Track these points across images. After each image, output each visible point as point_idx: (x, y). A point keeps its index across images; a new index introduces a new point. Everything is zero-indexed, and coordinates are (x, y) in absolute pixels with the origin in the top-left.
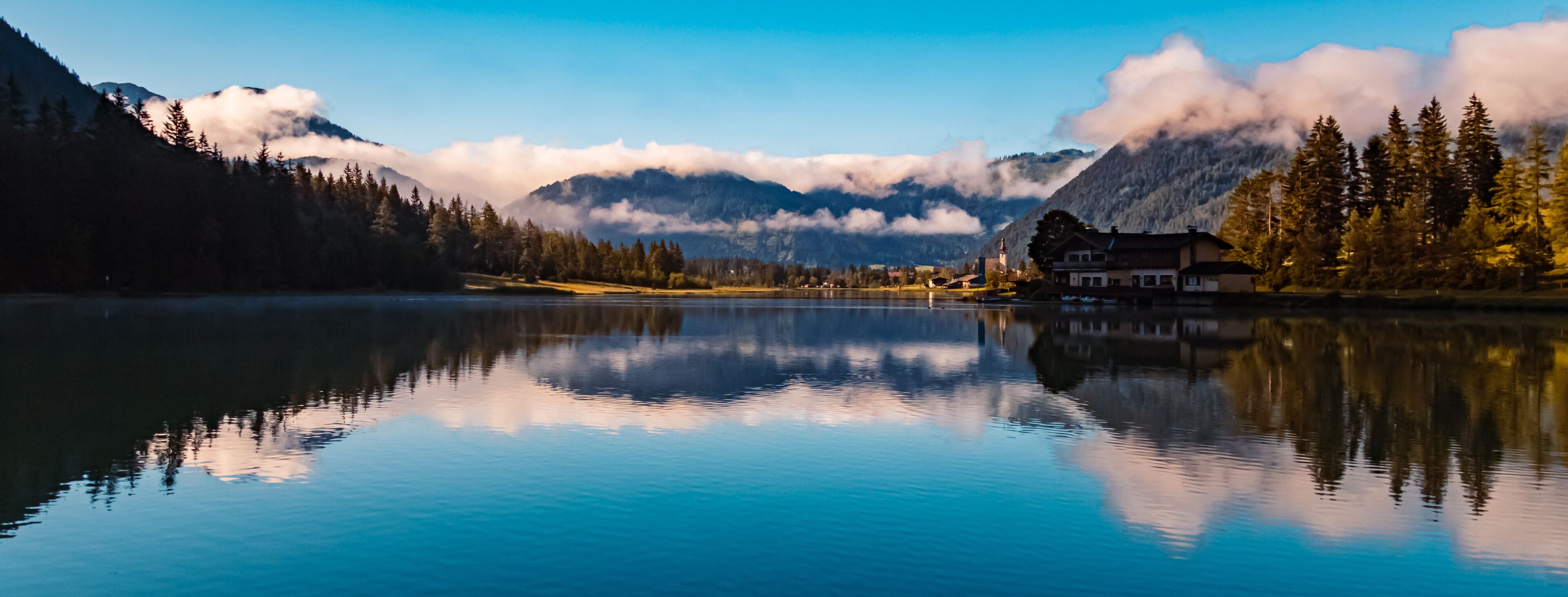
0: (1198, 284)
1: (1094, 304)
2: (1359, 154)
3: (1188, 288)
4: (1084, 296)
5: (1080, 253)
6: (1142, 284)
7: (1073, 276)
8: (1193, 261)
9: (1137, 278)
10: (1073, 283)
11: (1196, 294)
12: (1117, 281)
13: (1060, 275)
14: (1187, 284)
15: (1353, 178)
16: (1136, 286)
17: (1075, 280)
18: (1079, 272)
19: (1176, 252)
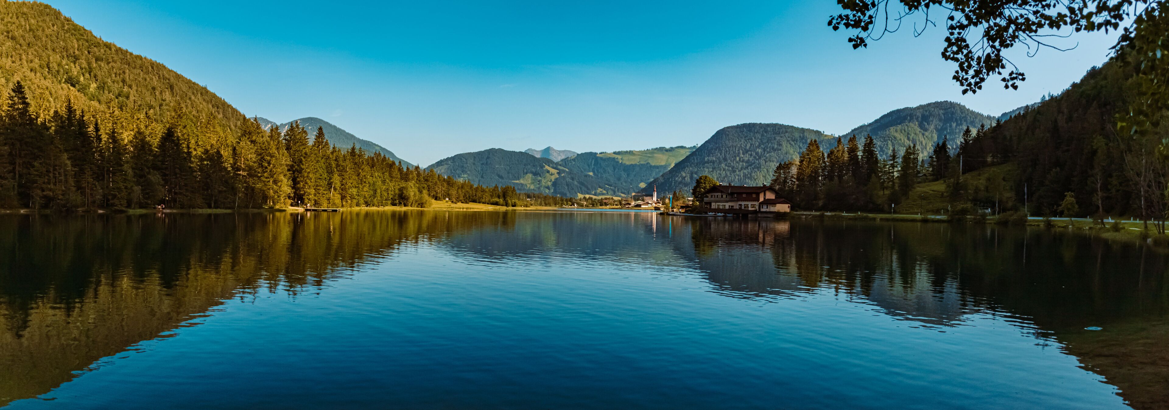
0: (767, 208)
1: (723, 216)
2: (826, 155)
3: (762, 210)
4: (718, 213)
5: (716, 194)
6: (743, 207)
7: (713, 204)
8: (764, 198)
9: (741, 205)
10: (713, 207)
11: (766, 212)
12: (732, 206)
13: (706, 203)
14: (762, 208)
15: (823, 165)
16: (740, 208)
17: (714, 206)
18: (716, 202)
19: (758, 195)
